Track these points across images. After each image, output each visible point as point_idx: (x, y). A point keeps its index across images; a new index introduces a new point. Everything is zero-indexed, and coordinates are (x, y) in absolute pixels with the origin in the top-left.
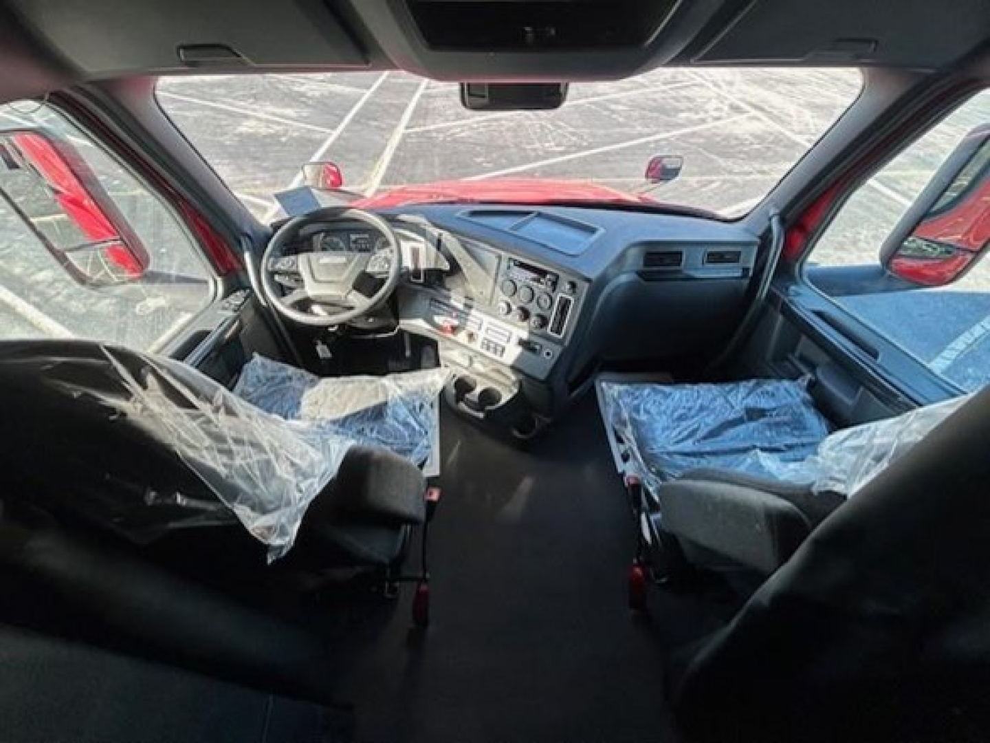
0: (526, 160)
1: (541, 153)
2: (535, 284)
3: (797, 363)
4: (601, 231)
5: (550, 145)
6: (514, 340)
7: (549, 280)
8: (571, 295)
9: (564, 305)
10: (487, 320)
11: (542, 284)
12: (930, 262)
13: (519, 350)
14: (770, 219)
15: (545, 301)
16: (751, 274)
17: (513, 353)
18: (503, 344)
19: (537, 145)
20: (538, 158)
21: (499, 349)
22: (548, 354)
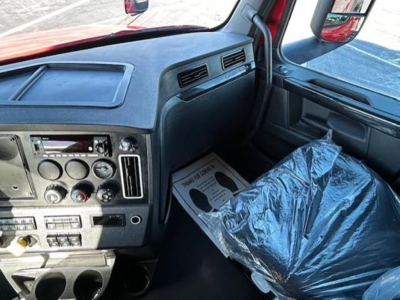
0: (21, 21)
1: (31, 14)
2: (83, 155)
3: (307, 120)
4: (129, 68)
5: (36, 7)
6: (87, 222)
7: (100, 145)
8: (134, 153)
9: (131, 165)
10: (39, 215)
11: (92, 152)
12: (335, 28)
13: (99, 229)
14: (252, 20)
15: (106, 168)
16: (253, 66)
17: (93, 235)
18: (76, 231)
19: (25, 9)
20: (30, 18)
21: (74, 239)
22: (135, 220)
